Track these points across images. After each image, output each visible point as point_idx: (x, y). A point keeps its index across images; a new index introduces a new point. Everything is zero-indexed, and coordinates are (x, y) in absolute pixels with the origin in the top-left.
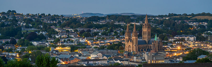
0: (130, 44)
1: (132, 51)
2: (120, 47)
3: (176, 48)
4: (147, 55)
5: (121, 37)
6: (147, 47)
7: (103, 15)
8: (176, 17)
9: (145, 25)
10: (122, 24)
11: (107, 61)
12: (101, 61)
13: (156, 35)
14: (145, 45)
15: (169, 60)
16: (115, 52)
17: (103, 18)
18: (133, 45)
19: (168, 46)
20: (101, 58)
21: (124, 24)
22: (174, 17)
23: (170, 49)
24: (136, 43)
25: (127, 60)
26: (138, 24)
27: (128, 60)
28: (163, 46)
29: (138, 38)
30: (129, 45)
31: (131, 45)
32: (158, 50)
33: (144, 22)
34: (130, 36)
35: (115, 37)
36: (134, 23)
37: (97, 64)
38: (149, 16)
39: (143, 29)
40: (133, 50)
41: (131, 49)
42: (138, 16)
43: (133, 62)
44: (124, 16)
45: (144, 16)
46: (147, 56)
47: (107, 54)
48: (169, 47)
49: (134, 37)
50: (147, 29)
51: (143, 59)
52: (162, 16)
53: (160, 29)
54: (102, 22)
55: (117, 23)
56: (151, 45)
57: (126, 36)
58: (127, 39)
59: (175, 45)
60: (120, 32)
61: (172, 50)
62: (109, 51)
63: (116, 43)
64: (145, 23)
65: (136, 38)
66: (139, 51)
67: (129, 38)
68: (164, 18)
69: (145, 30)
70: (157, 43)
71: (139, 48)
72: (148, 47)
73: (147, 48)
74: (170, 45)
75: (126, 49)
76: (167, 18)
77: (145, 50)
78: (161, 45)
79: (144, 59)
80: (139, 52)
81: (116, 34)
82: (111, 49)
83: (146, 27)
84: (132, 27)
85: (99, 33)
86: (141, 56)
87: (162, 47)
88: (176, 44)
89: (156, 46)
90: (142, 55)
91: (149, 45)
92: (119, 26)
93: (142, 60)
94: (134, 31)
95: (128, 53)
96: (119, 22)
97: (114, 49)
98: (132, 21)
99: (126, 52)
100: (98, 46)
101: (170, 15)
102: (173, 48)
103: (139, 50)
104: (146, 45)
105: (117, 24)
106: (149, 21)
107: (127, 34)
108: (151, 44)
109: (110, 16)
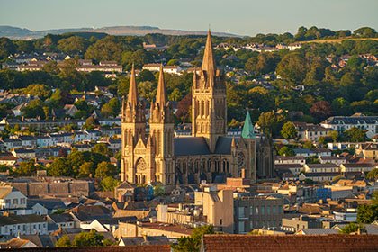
0: (143, 151)
1: (149, 182)
2: (100, 165)
3: (329, 170)
4: (211, 199)
5: (104, 123)
6: (213, 166)
7: (26, 32)
8: (329, 41)
9: (203, 78)
10: (110, 70)
11: (46, 223)
12: (21, 225)
13: (248, 115)
14: (203, 157)
15: (304, 219)
16: (78, 185)
17: (31, 48)
18: (153, 158)
19: (300, 162)
20: (23, 212)
21: (116, 73)
22: (322, 42)
23: (304, 172)
24: (165, 147)
25: (132, 220)
26: (175, 71)
27: (135, 217)
28: (277, 162)
29: (175, 128)
30: (137, 156)
31: (147, 157)
32: (258, 177)
33: (200, 65)
34: (142, 121)
35: (80, 124)
36: (157, 69)
37: (5, 236)
38: (217, 40)
39: (194, 91)
40: (153, 177)
41: (147, 173)
42: (175, 37)
43: (156, 226)
44: (116, 39)
45: (200, 40)
46: (212, 203)
47: (48, 197)
48: (299, 166)
49: (160, 122)
50: (211, 92)
51: (195, 212)
52: (270, 40)
53: (262, 90)
54: (23, 61)
55: (87, 69)
56: (227, 157)
57: (125, 121)
58: (128, 132)
59: (325, 154)
60: (101, 105)
61: (315, 179)
62: (56, 182)
63: (85, 150)
64: (205, 67)
65: (165, 130)
66: (181, 183)
67: (137, 129)
68: (280, 47)
69: (203, 95)
70: (252, 148)
71: (177, 169)
72: (217, 163)
73: (213, 169)
74: (306, 155)
75: (128, 175)
76: (292, 48)
77: (203, 177)
78: (268, 156)
79: (201, 213)
80: (178, 187)
81: (85, 112)
82: (64, 175)
83: (207, 86)
84: (150, 84)
85: (14, 106)
86: (189, 203)
87: (273, 162)
88: (330, 154)
89: (248, 162)
90: (192, 199)
91: (221, 158)
92: (97, 80)
93: (194, 219)
94: (158, 101)
95: (132, 190)
96: (96, 63)
97: (77, 174)
98: (151, 58)
99: (126, 185)
100: (11, 163)
101: (304, 35)
102: (319, 170)
103: (179, 178)
104: (210, 156)
105: (90, 70)
106: (218, 58)
107: (130, 112)
108: (229, 152)
109: (60, 37)
